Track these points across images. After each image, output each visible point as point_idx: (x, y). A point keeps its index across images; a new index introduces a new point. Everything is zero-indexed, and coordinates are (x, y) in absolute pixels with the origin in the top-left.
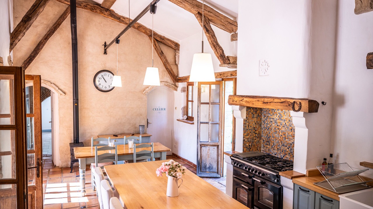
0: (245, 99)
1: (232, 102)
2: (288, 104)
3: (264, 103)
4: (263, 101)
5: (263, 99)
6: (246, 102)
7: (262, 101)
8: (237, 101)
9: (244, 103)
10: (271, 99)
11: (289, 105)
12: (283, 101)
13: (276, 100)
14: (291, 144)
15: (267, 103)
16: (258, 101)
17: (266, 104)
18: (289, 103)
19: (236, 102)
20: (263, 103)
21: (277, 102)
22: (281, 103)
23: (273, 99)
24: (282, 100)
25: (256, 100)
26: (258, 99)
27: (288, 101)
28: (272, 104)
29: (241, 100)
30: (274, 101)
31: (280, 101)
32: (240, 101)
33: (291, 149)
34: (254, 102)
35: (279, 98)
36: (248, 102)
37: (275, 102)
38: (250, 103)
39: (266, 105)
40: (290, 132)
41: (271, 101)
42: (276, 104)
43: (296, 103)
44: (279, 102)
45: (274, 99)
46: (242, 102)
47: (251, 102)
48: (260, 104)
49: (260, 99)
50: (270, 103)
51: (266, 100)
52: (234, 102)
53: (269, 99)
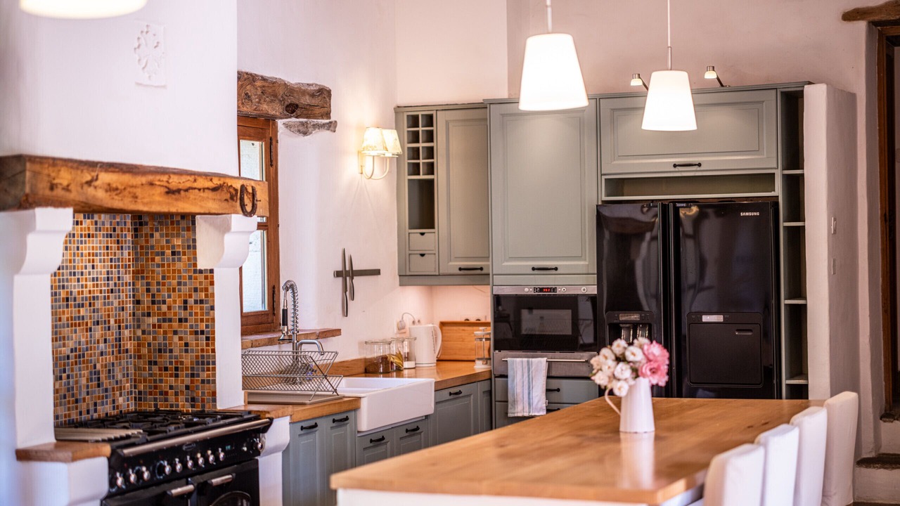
0: (105, 178)
1: (48, 192)
2: (229, 195)
3: (170, 192)
4: (167, 184)
5: (165, 178)
6: (110, 189)
7: (162, 183)
8: (72, 187)
9: (99, 195)
10: (189, 178)
11: (232, 198)
12: (219, 183)
13: (202, 183)
14: (68, 357)
15: (179, 191)
16: (151, 184)
17: (177, 196)
18: (231, 190)
19: (67, 189)
20: (167, 193)
21: (204, 189)
22: (215, 189)
23: (193, 177)
24: (216, 182)
25: (144, 180)
26: (150, 178)
27: (229, 184)
28: (192, 194)
29: (89, 183)
30: (195, 185)
31: (210, 185)
32: (85, 187)
33: (68, 377)
34: (138, 192)
35: (209, 176)
36: (117, 189)
37: (200, 190)
38: (126, 193)
39: (177, 200)
40: (64, 312)
41: (188, 185)
42: (202, 194)
43: (246, 189)
44: (208, 189)
45: (196, 177)
46: (90, 191)
47: (129, 189)
48: (157, 198)
49: (158, 177)
50: (186, 190)
51: (175, 182)
52: (59, 192)
53: (184, 178)
